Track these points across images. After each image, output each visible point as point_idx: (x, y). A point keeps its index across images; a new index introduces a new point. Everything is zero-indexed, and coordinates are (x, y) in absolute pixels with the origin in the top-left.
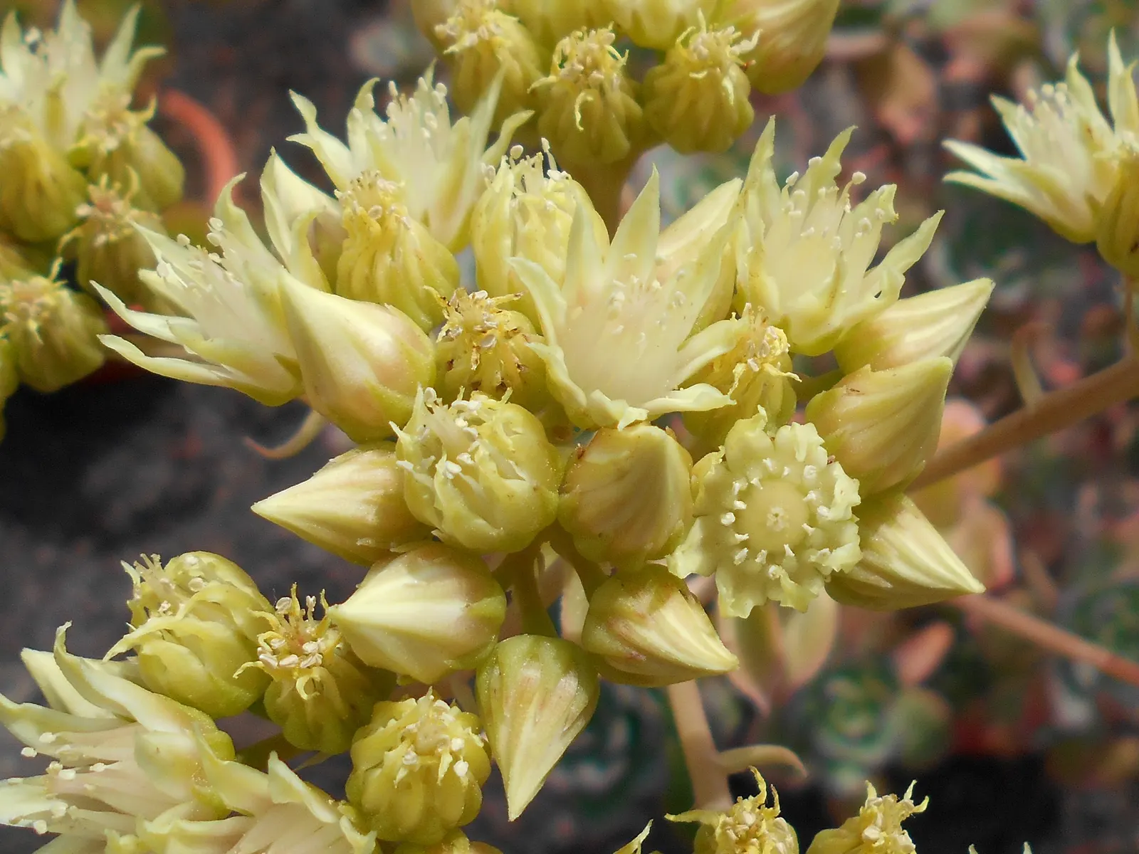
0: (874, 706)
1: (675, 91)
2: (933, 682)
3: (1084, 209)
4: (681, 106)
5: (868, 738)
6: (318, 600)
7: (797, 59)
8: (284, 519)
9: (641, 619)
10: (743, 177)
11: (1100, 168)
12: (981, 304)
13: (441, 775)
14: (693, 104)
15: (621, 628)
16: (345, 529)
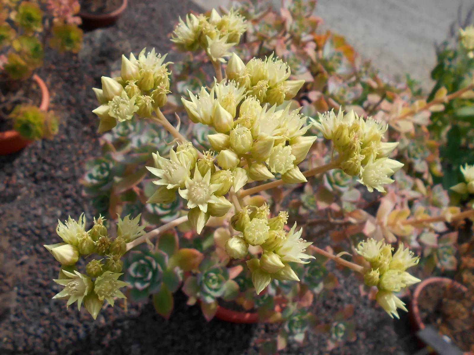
0: (220, 282)
1: (274, 94)
2: (236, 279)
3: (330, 132)
4: (274, 97)
5: (216, 290)
6: (213, 152)
7: (292, 95)
8: (211, 139)
9: (260, 168)
10: (284, 110)
11: (335, 126)
12: (314, 140)
13: (229, 181)
14: (276, 97)
15: (257, 169)
16: (218, 143)
